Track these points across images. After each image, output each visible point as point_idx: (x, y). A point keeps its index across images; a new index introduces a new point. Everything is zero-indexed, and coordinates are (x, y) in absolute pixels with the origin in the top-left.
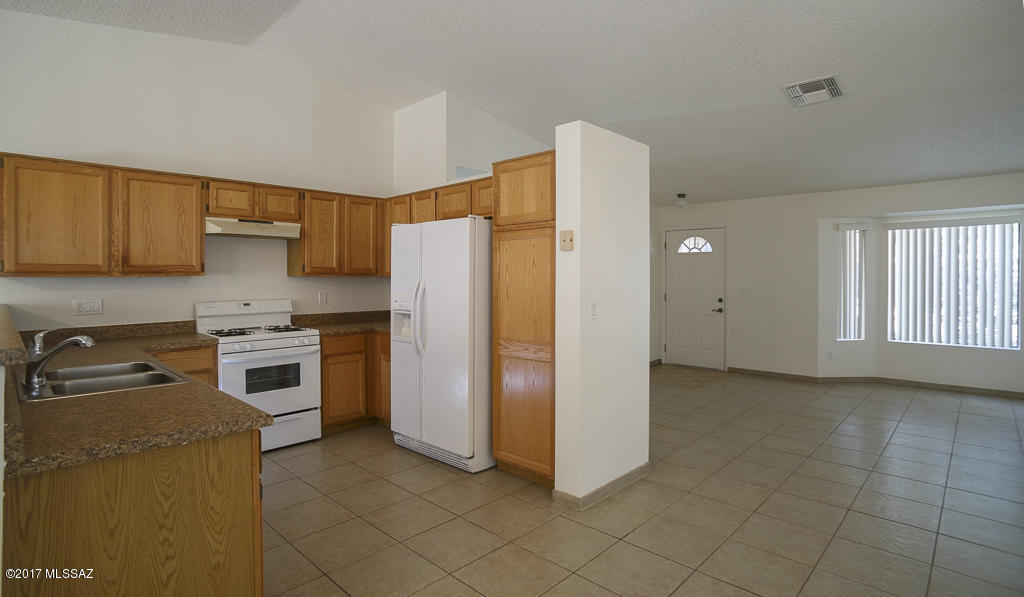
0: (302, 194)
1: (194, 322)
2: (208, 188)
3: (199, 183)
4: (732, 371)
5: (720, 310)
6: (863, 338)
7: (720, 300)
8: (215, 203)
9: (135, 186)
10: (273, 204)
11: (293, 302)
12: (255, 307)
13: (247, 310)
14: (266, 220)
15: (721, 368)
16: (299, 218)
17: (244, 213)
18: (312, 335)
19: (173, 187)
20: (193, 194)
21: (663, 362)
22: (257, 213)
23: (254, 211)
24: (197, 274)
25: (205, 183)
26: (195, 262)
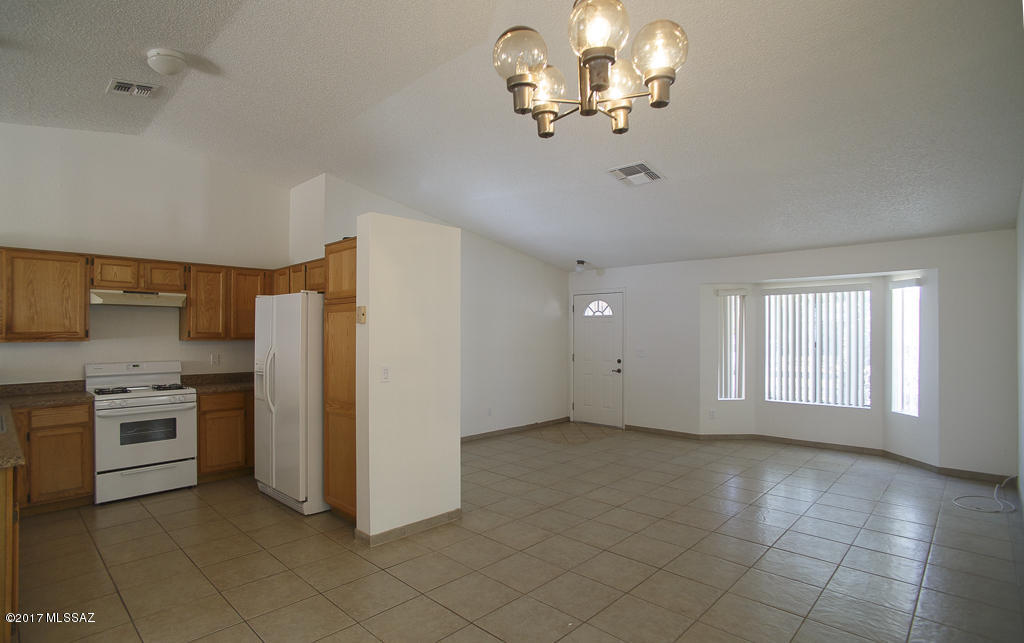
0: (187, 267)
1: (84, 381)
2: (93, 264)
3: (83, 260)
4: (629, 428)
5: (619, 371)
6: (743, 397)
7: (619, 361)
8: (99, 277)
9: (20, 264)
10: (158, 277)
11: (182, 363)
12: (144, 368)
13: (136, 371)
14: (151, 290)
15: (620, 425)
16: (185, 288)
17: (130, 285)
18: (191, 393)
19: (57, 264)
20: (78, 269)
21: (572, 420)
22: (143, 285)
23: (138, 283)
24: (81, 339)
25: (90, 260)
26: (79, 328)
